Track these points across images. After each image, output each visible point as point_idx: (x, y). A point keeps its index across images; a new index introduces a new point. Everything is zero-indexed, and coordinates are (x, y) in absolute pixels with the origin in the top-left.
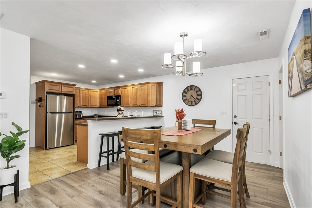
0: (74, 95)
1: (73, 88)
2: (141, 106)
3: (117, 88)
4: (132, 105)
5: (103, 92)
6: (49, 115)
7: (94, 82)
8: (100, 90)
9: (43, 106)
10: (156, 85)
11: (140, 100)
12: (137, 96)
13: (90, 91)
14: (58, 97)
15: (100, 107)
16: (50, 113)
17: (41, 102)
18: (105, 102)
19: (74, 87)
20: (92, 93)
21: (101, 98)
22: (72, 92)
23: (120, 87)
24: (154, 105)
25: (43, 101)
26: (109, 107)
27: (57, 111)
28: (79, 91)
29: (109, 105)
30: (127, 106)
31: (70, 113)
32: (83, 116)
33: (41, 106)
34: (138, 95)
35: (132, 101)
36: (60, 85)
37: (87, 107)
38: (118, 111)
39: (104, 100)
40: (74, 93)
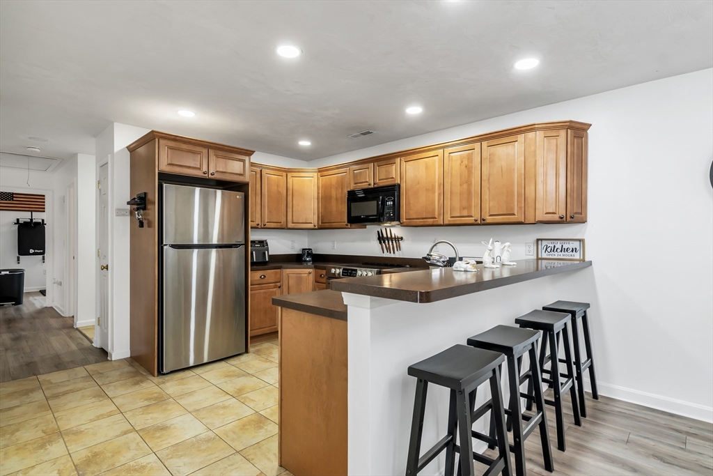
0: (247, 184)
1: (243, 161)
2: (488, 221)
3: (384, 162)
4: (448, 220)
5: (333, 179)
6: (169, 253)
7: (305, 143)
8: (320, 171)
9: (150, 225)
10: (563, 133)
11: (486, 196)
12: (470, 185)
13: (289, 175)
14: (197, 190)
15: (320, 228)
16: (173, 246)
17: (144, 209)
18: (340, 210)
19: (247, 158)
20: (294, 181)
21: (325, 199)
22: (240, 175)
23: (397, 157)
24: (556, 217)
25: (149, 207)
26: (353, 225)
27: (196, 242)
28: (258, 176)
29: (355, 220)
30: (426, 223)
31: (236, 246)
32: (270, 256)
33: (145, 223)
34: (476, 178)
35: (448, 203)
36: (205, 151)
37: (283, 228)
38: (381, 239)
39: (334, 203)
40: (247, 178)
